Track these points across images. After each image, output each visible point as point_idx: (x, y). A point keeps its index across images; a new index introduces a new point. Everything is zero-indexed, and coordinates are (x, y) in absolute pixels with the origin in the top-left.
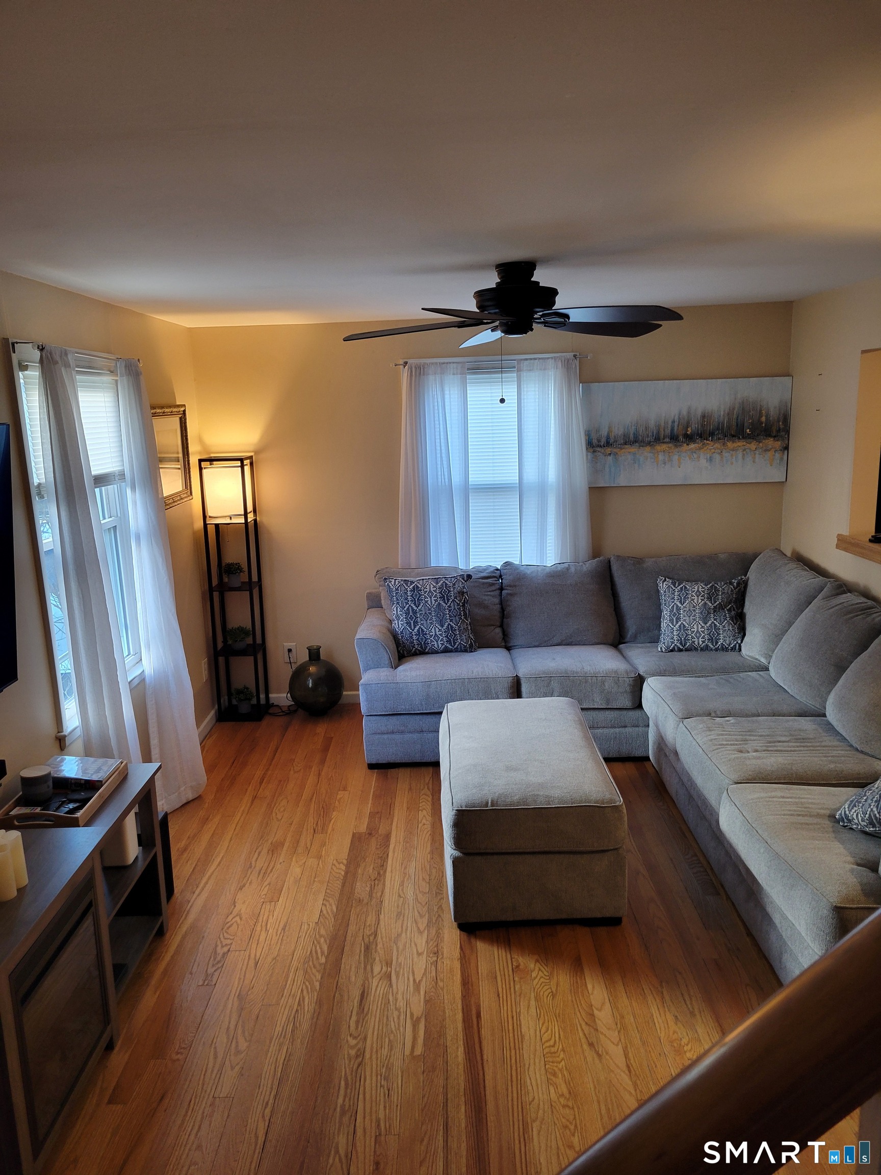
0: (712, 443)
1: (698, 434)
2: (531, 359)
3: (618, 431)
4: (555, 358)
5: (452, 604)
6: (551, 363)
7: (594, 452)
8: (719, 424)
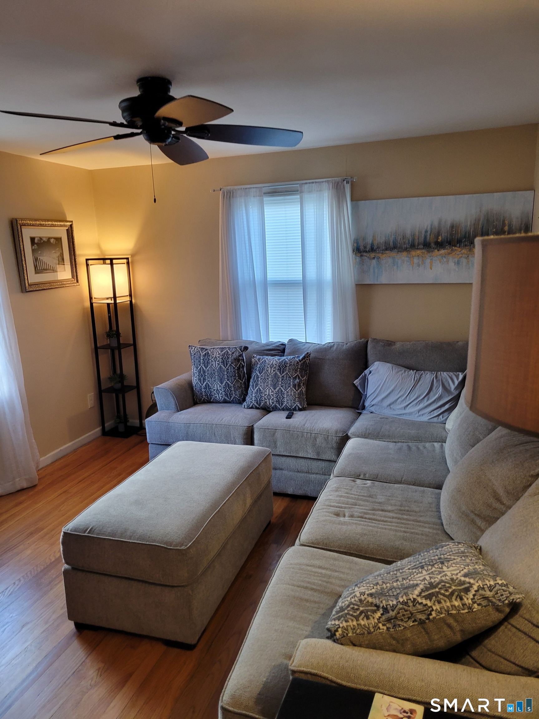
0: (459, 249)
1: (447, 242)
2: (310, 183)
3: (380, 239)
4: (328, 182)
5: (229, 368)
6: (325, 185)
7: (362, 256)
8: (466, 233)
